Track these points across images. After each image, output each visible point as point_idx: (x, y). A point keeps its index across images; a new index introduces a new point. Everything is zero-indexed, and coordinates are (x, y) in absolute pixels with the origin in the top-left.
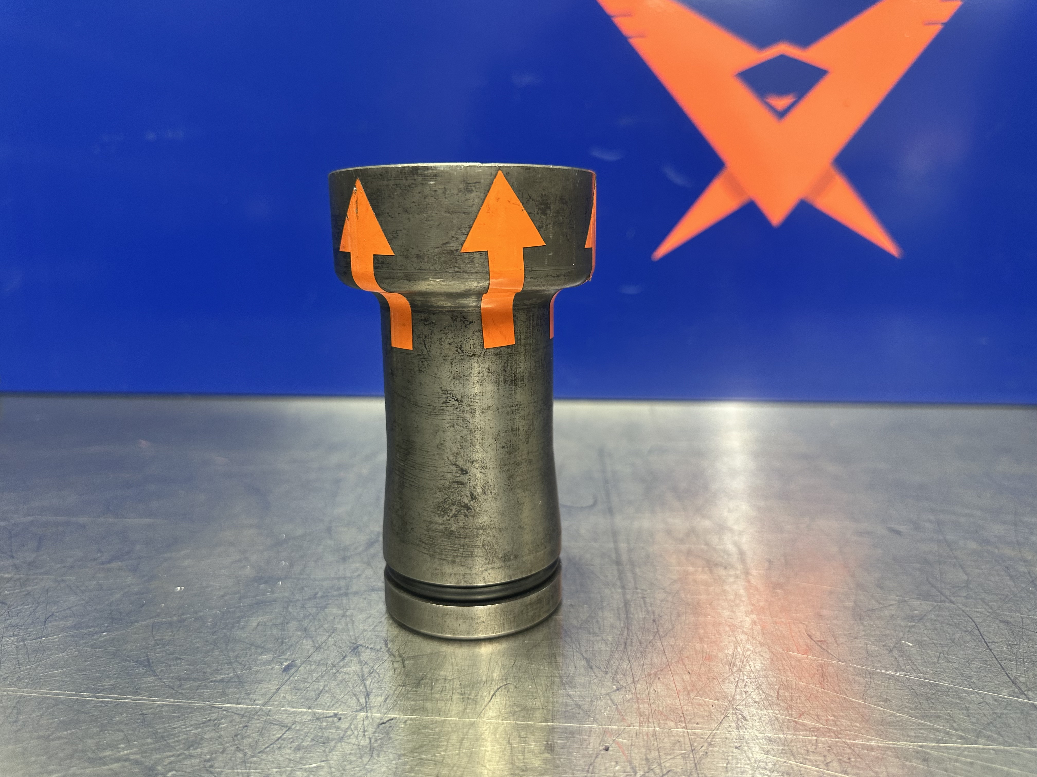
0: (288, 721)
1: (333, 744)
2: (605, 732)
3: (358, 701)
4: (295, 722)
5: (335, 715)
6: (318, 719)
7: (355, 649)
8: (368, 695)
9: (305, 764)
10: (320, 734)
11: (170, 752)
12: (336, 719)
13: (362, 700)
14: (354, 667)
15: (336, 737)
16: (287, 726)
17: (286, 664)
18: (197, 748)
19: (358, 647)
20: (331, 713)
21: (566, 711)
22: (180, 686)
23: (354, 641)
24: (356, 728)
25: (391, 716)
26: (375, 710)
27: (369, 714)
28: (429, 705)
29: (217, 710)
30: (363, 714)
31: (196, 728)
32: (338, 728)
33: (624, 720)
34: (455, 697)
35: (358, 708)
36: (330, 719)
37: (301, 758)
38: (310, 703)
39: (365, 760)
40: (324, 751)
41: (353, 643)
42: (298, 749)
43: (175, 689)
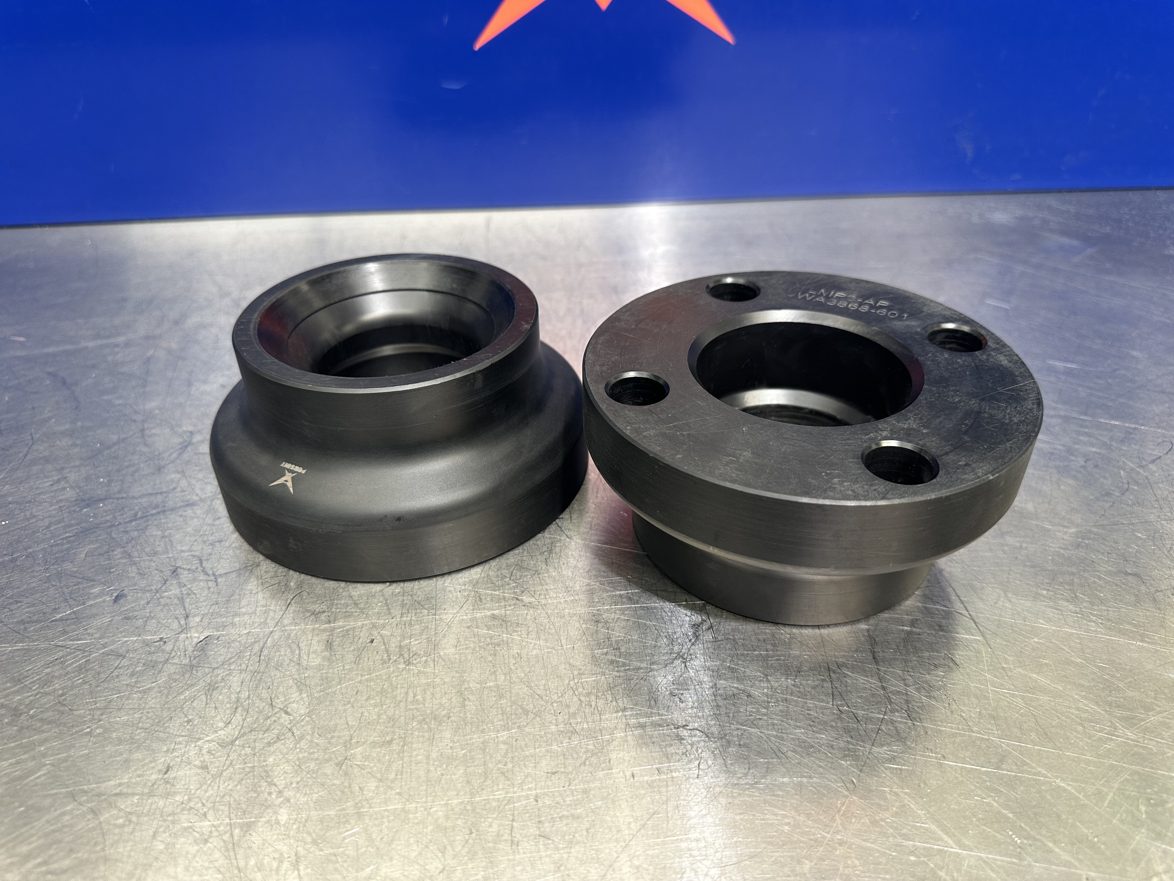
0: (122, 651)
1: (160, 666)
2: (374, 626)
3: (179, 623)
4: (128, 651)
5: (161, 639)
6: (147, 645)
7: (175, 572)
8: (187, 617)
9: (139, 687)
10: (150, 659)
11: (28, 692)
12: (162, 643)
13: (183, 622)
14: (174, 591)
15: (162, 660)
16: (122, 655)
17: (115, 595)
18: (50, 686)
19: (176, 569)
20: (157, 638)
21: (345, 612)
22: (25, 629)
23: (173, 564)
24: (179, 649)
25: (206, 634)
26: (193, 630)
27: (189, 635)
28: (237, 619)
29: (62, 648)
30: (183, 636)
31: (47, 668)
32: (163, 651)
33: (390, 613)
34: (258, 609)
35: (180, 630)
36: (158, 644)
37: (136, 682)
38: (139, 631)
39: (187, 676)
40: (154, 674)
41: (172, 566)
42: (132, 675)
43: (21, 632)
